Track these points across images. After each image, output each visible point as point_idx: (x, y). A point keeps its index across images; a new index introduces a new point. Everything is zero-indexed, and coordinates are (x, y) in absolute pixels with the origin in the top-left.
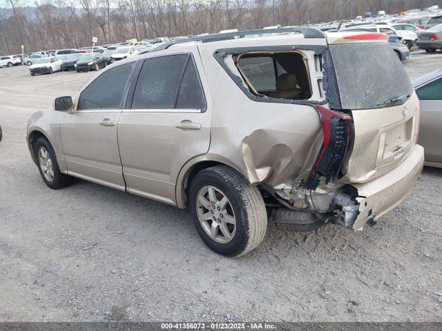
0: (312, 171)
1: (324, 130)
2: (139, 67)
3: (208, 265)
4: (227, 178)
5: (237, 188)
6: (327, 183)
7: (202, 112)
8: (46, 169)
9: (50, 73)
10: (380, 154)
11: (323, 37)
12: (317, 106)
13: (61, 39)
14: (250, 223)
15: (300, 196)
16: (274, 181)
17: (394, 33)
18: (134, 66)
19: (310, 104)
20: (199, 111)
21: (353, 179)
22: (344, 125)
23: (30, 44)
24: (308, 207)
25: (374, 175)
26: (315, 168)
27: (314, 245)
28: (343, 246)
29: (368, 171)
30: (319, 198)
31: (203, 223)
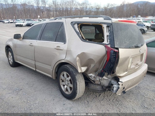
0: (102, 70)
1: (107, 55)
2: (45, 26)
3: (61, 102)
4: (71, 69)
5: (74, 74)
6: (108, 75)
7: (64, 44)
8: (10, 59)
9: (22, 26)
10: (129, 66)
11: (110, 20)
12: (106, 46)
13: (28, 15)
14: (78, 88)
15: (97, 79)
16: (88, 72)
17: (143, 23)
18: (43, 25)
19: (103, 44)
20: (63, 43)
21: (118, 75)
22: (115, 54)
23: (17, 16)
24: (100, 84)
25: (126, 74)
26: (103, 69)
27: (103, 98)
28: (114, 100)
29: (124, 72)
30: (105, 80)
31: (62, 85)
